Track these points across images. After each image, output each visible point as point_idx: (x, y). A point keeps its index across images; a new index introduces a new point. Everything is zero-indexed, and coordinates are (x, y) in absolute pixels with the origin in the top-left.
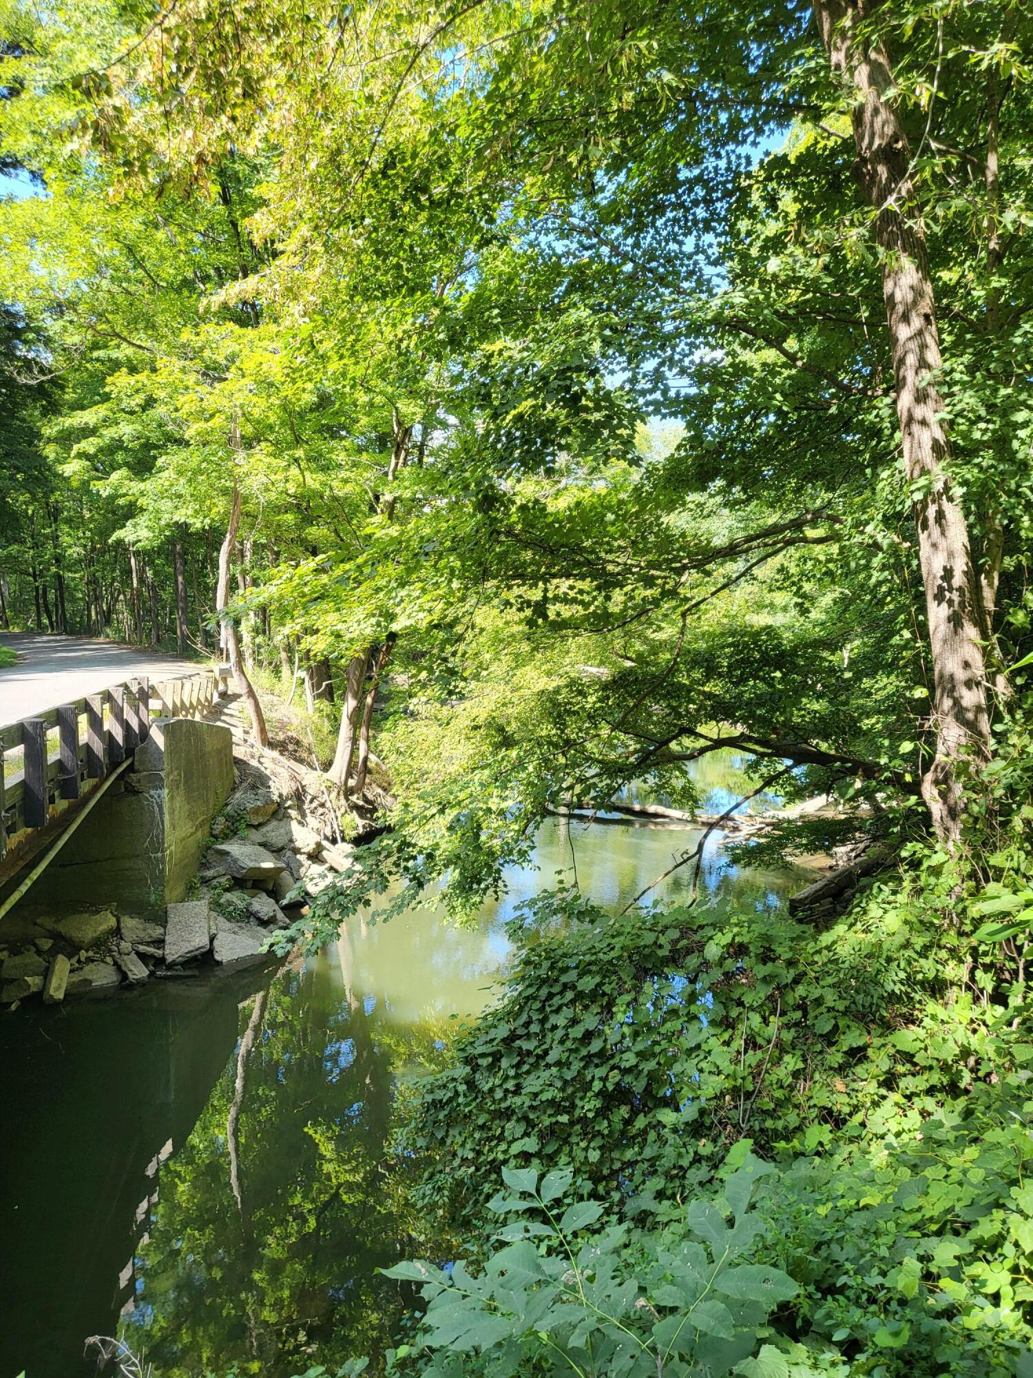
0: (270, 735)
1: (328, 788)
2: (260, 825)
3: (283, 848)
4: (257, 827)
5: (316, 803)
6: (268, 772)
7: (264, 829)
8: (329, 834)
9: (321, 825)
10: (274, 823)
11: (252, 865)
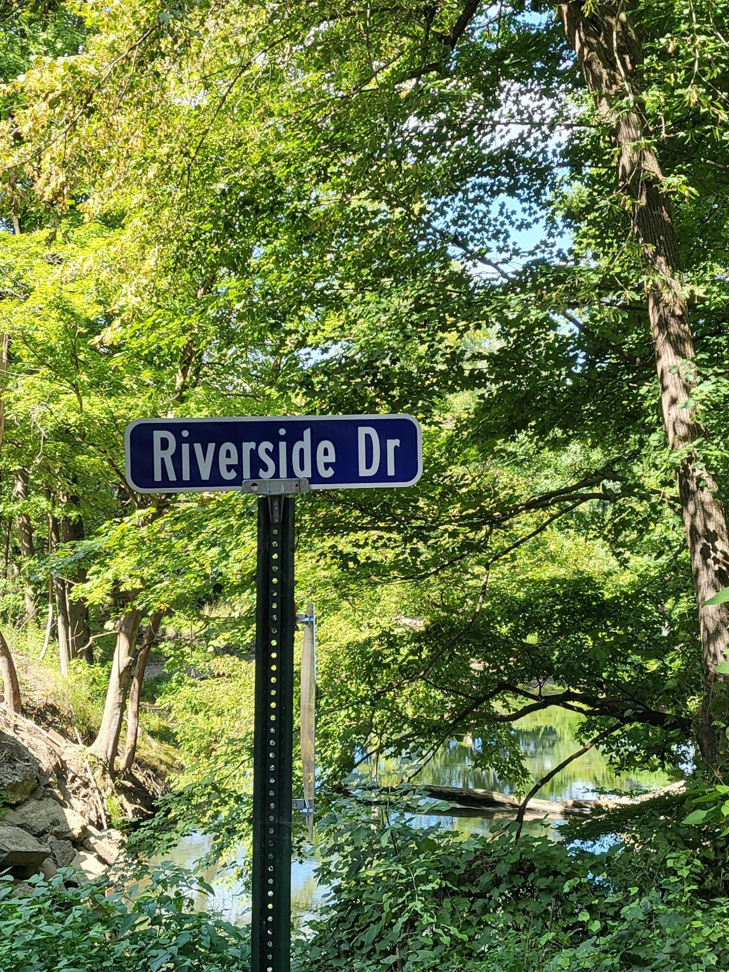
0: (24, 701)
1: (92, 764)
2: (18, 804)
3: (44, 832)
4: (14, 807)
5: (78, 782)
6: (25, 744)
7: (22, 810)
8: (94, 819)
9: (85, 808)
10: (33, 803)
11: (13, 848)
